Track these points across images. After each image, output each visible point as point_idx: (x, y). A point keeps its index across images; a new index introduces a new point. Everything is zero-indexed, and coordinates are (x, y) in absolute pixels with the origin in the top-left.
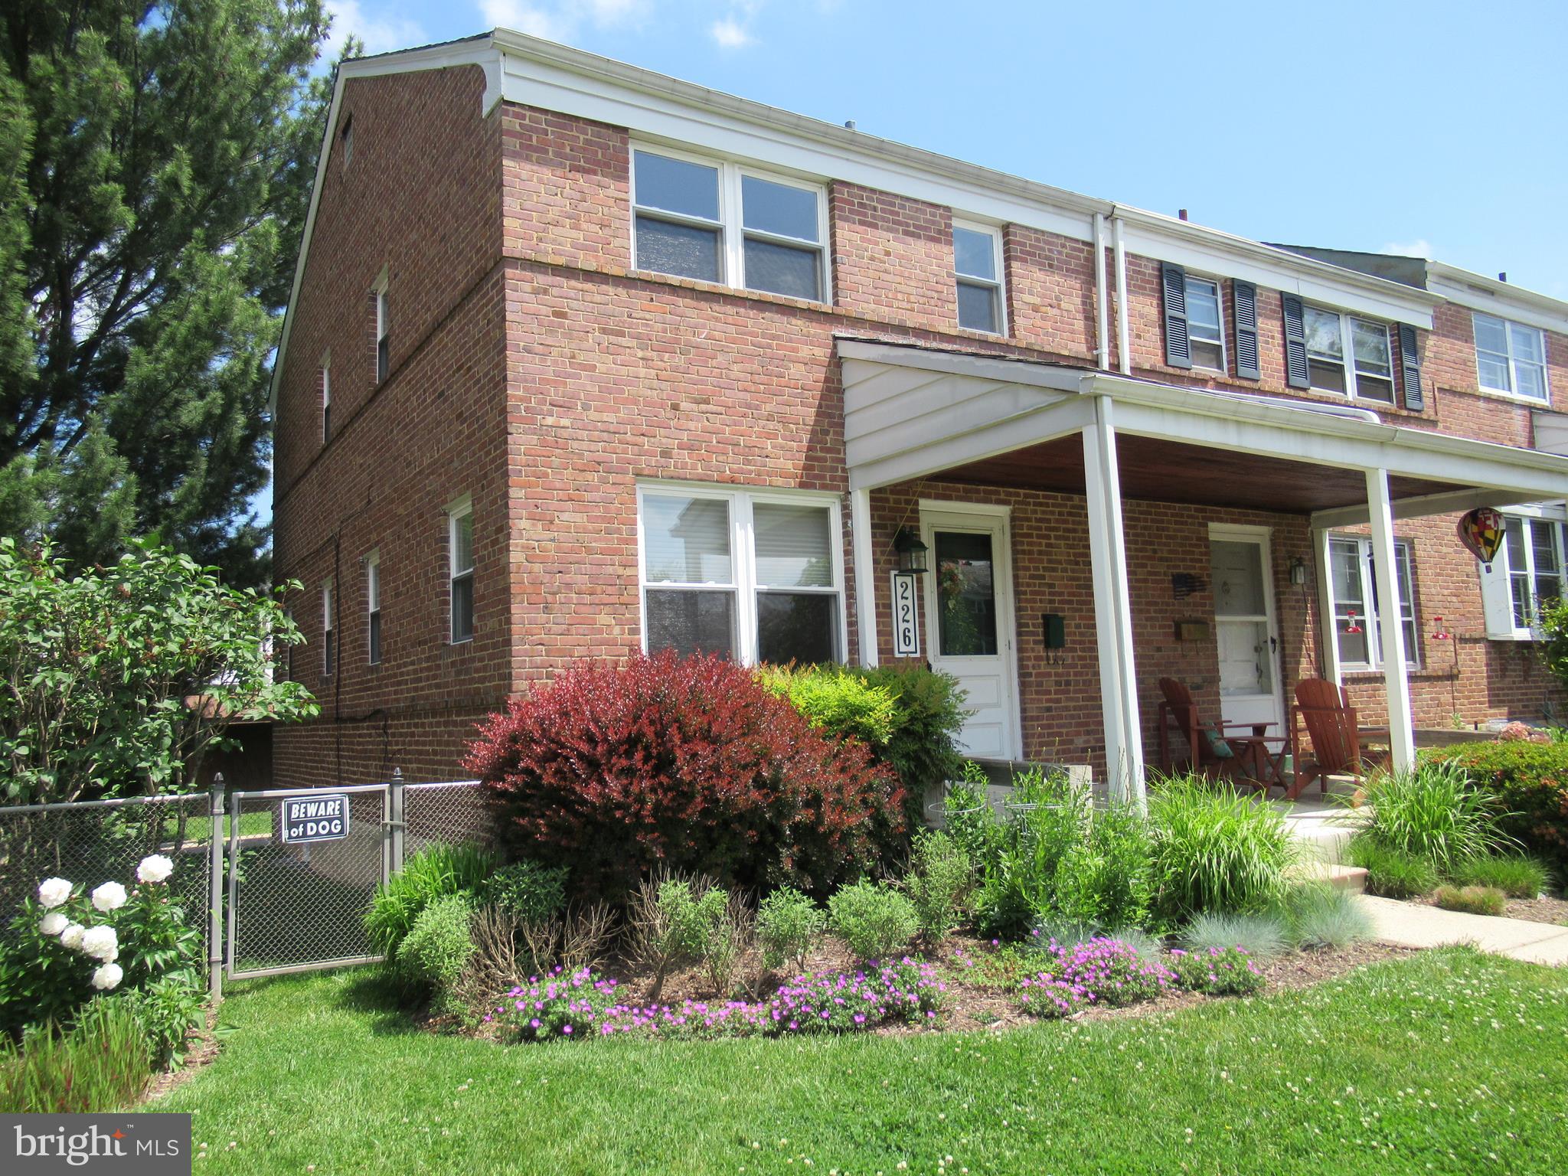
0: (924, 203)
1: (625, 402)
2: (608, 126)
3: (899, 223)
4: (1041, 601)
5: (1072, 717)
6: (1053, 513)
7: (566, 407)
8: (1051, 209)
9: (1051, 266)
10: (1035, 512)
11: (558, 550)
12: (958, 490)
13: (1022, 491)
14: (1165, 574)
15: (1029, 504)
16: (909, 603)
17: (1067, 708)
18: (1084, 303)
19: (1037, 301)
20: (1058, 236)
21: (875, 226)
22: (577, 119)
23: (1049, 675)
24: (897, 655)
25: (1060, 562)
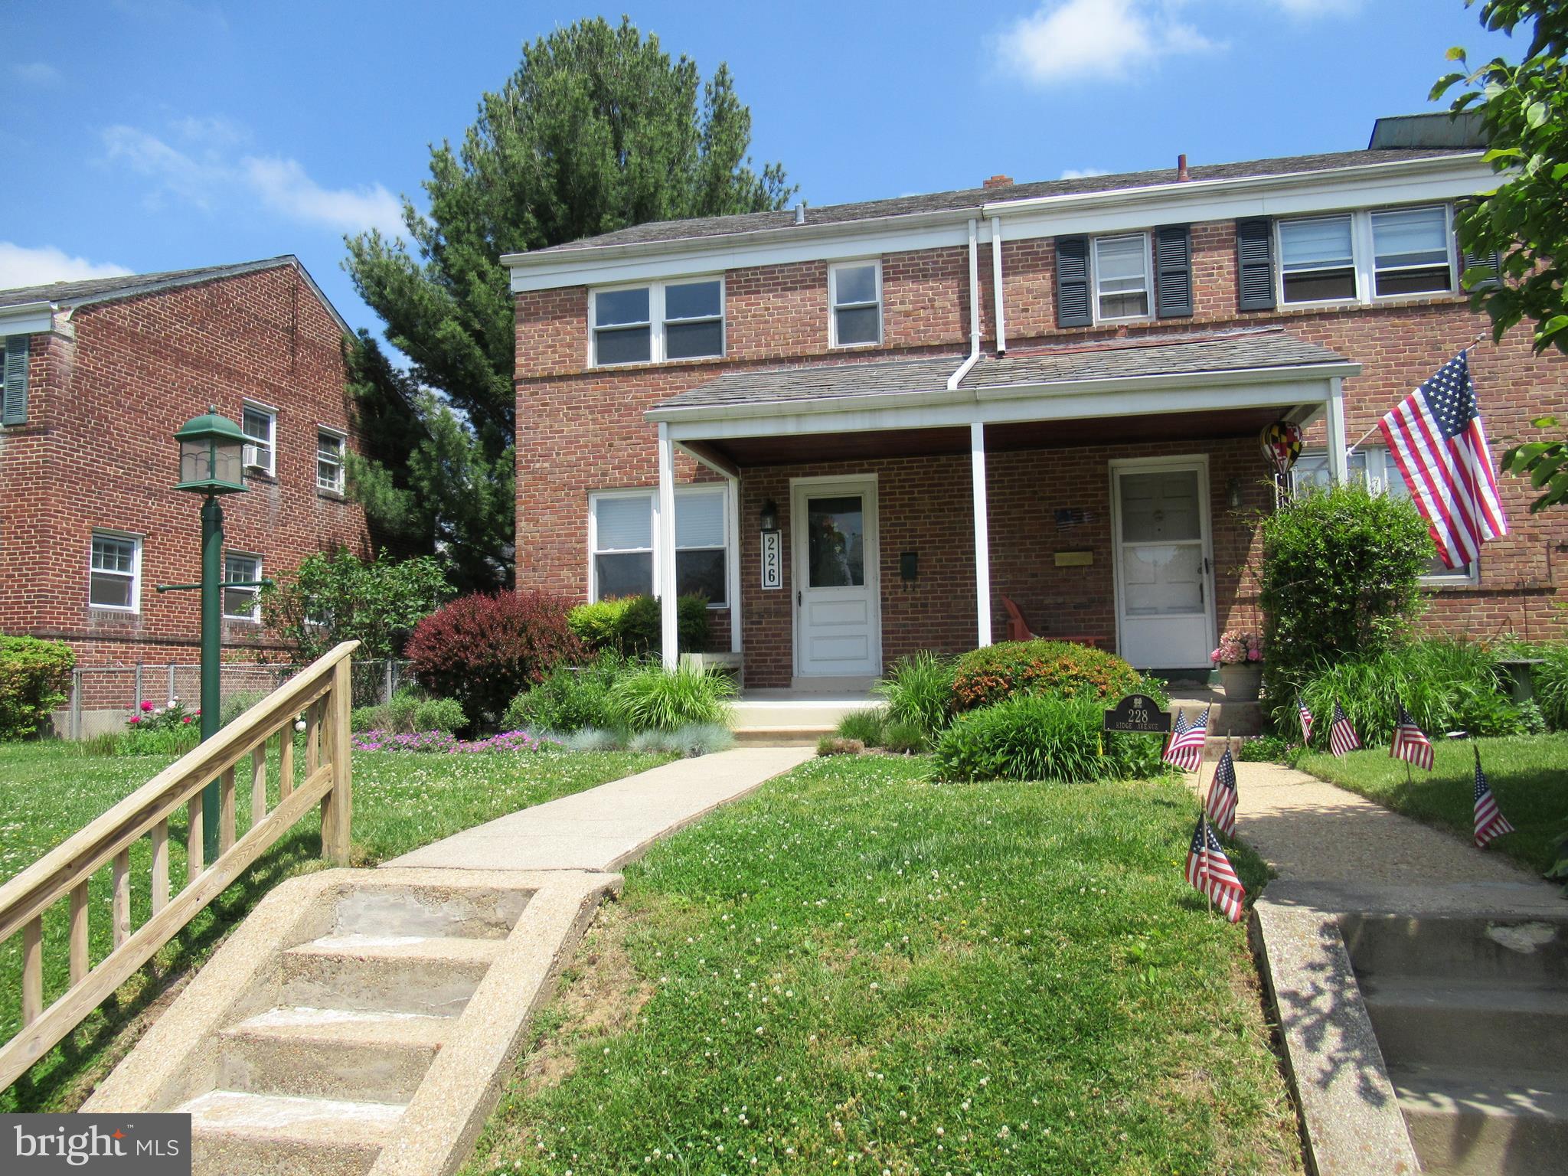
0: (800, 263)
1: (581, 447)
2: (572, 287)
3: (779, 284)
4: (901, 543)
5: (929, 631)
6: (917, 473)
7: (545, 456)
8: (922, 231)
9: (924, 276)
10: (900, 474)
11: (541, 537)
12: (824, 467)
13: (885, 461)
14: (1046, 511)
15: (893, 469)
16: (775, 552)
17: (924, 625)
18: (960, 297)
19: (909, 307)
20: (933, 250)
21: (758, 292)
22: (555, 289)
23: (906, 599)
24: (763, 588)
25: (924, 511)
